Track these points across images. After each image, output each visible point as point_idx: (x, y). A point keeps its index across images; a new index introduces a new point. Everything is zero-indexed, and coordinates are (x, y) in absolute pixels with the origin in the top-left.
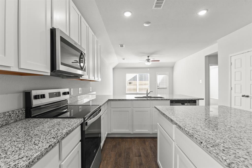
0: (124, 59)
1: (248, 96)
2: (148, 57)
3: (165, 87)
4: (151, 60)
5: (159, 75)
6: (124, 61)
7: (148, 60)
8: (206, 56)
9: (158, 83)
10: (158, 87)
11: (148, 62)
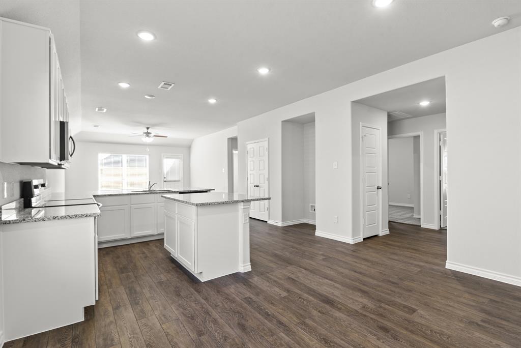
0: (96, 126)
1: (258, 186)
2: (148, 128)
3: (176, 179)
4: (152, 135)
5: (167, 158)
6: (95, 130)
7: (148, 134)
8: (229, 139)
9: (165, 173)
10: (165, 179)
11: (147, 137)
